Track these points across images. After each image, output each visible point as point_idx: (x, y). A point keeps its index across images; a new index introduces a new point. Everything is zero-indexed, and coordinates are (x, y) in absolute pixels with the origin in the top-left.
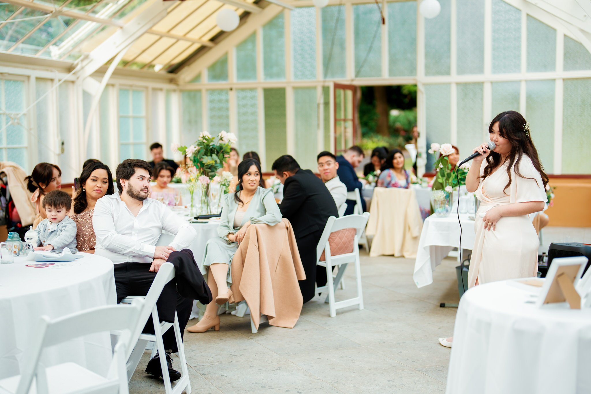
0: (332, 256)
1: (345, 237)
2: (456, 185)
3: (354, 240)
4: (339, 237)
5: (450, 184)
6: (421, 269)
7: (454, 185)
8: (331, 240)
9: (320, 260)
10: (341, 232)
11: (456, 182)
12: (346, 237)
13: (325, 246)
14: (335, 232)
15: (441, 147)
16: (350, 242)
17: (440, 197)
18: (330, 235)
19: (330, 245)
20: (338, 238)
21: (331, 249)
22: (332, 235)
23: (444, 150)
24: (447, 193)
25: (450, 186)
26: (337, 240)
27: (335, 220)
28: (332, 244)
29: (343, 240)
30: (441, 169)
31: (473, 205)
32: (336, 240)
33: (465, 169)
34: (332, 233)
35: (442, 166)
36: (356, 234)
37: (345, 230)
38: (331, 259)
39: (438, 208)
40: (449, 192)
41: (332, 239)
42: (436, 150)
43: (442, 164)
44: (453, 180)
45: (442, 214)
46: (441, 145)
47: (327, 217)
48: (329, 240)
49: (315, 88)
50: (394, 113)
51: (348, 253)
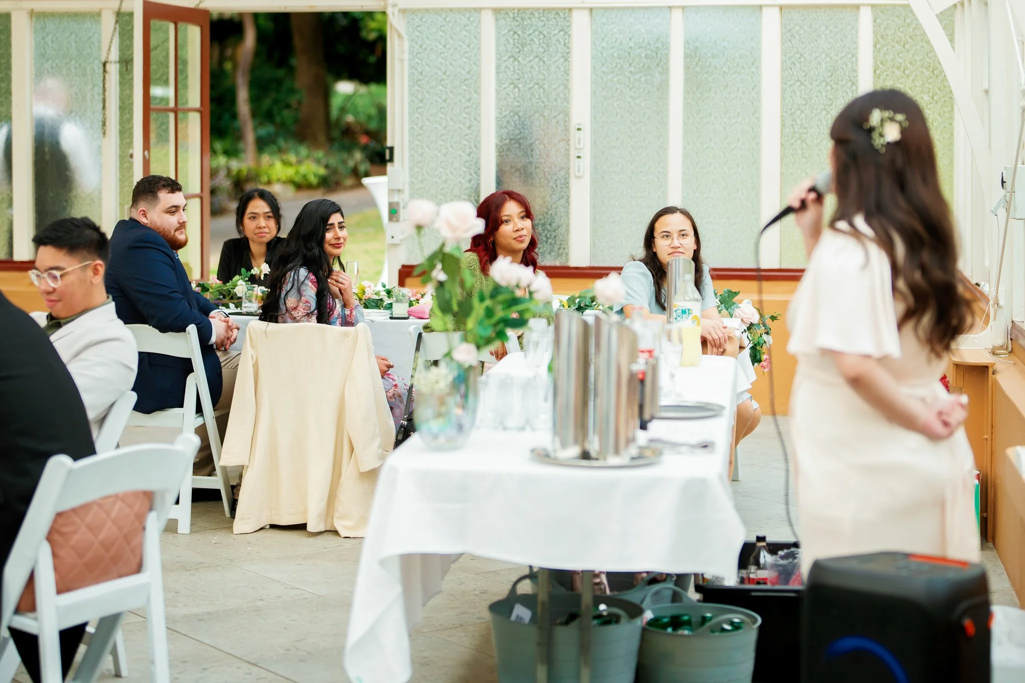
0: (59, 592)
1: (109, 523)
2: (488, 341)
3: (144, 529)
4: (88, 527)
5: (470, 337)
6: (371, 634)
7: (481, 342)
8: (56, 537)
9: (18, 611)
10: (95, 507)
11: (489, 332)
12: (114, 522)
13: (36, 561)
14: (74, 510)
15: (438, 214)
16: (127, 539)
17: (437, 382)
18: (55, 521)
19: (55, 555)
20: (83, 529)
21: (56, 569)
22: (61, 521)
23: (449, 224)
24: (460, 366)
25: (471, 342)
26: (80, 536)
27: (70, 472)
28: (62, 553)
29: (102, 536)
30: (441, 284)
31: (546, 399)
32: (76, 537)
33: (518, 286)
34: (59, 515)
35: (442, 277)
36: (151, 509)
37: (111, 500)
38: (58, 608)
39: (427, 420)
40: (467, 365)
41: (61, 534)
42: (422, 222)
43: (443, 269)
44: (480, 323)
45: (442, 440)
46: (439, 204)
47: (42, 458)
48: (49, 538)
49: (96, 16)
50: (344, 88)
51: (120, 576)
